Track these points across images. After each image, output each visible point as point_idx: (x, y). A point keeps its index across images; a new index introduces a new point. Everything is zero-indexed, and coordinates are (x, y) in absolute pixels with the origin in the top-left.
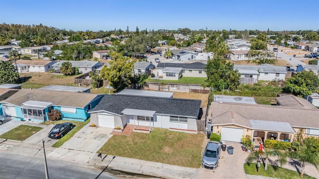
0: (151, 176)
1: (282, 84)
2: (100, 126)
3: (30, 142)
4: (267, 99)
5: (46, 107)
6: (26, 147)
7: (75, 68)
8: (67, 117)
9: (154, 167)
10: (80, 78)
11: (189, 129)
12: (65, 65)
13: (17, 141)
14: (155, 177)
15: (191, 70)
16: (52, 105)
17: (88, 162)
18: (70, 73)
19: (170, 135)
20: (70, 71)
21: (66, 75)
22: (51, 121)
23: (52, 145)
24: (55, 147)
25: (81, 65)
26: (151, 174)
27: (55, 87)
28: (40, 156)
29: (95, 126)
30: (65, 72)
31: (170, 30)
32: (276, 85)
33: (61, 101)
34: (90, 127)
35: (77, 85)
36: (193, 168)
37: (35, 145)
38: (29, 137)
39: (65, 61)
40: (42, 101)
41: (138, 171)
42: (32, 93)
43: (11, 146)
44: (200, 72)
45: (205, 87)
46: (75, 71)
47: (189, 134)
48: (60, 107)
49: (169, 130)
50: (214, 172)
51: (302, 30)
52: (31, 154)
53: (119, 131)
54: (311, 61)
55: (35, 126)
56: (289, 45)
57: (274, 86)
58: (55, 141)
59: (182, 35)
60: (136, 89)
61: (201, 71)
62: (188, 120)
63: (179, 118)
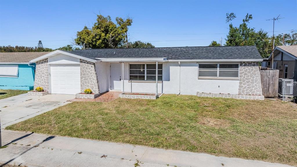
2: (52, 92)
11: (242, 94)
19: (205, 101)
34: (32, 93)
47: (246, 100)
53: (89, 96)
62: (239, 71)
63: (218, 68)
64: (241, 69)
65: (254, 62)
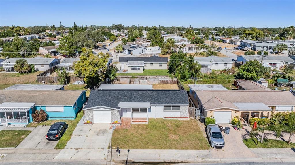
0: (174, 162)
1: (232, 72)
2: (94, 122)
3: (25, 147)
4: (226, 85)
5: (30, 108)
6: (24, 153)
7: (31, 66)
8: (52, 117)
9: (172, 154)
10: (41, 76)
11: (181, 117)
12: (20, 63)
13: (9, 148)
14: (178, 163)
15: (153, 64)
16: (35, 105)
17: (105, 159)
18: (27, 71)
19: (168, 123)
20: (27, 69)
21: (22, 73)
22: (37, 123)
23: (54, 147)
24: (59, 148)
25: (37, 62)
26: (173, 161)
27: (22, 86)
28: (48, 160)
29: (90, 123)
30: (21, 70)
31: (101, 26)
32: (227, 73)
33: (43, 101)
34: (86, 124)
35: (40, 83)
36: (205, 150)
37: (34, 149)
38: (21, 142)
39: (19, 59)
40: (20, 102)
41: (159, 159)
42: (3, 95)
43: (5, 155)
44: (161, 65)
45: (173, 78)
46: (31, 68)
47: (183, 120)
48: (45, 107)
49: (164, 119)
50: (223, 150)
51: (218, 27)
52: (35, 159)
53: (117, 125)
54: (247, 52)
55: (21, 129)
56: (215, 39)
57: (227, 74)
58: (56, 143)
59: (117, 31)
60: (107, 83)
61: (162, 63)
62: (180, 108)
63: (172, 107)
65: (186, 105)
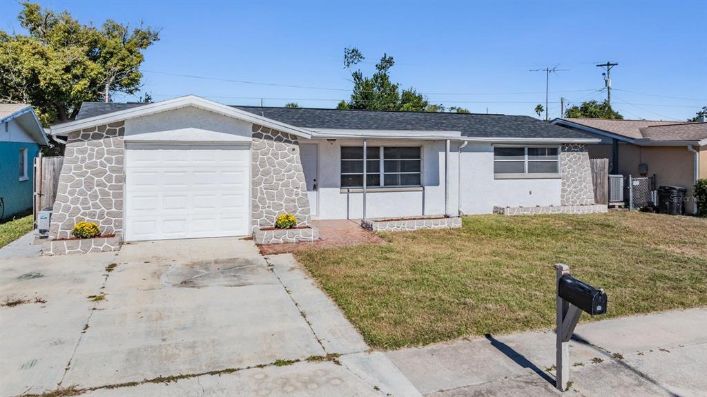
11: (566, 204)
62: (559, 160)
63: (526, 156)
64: (563, 158)
65: (582, 144)
